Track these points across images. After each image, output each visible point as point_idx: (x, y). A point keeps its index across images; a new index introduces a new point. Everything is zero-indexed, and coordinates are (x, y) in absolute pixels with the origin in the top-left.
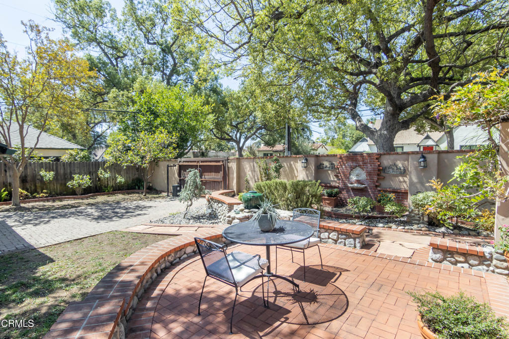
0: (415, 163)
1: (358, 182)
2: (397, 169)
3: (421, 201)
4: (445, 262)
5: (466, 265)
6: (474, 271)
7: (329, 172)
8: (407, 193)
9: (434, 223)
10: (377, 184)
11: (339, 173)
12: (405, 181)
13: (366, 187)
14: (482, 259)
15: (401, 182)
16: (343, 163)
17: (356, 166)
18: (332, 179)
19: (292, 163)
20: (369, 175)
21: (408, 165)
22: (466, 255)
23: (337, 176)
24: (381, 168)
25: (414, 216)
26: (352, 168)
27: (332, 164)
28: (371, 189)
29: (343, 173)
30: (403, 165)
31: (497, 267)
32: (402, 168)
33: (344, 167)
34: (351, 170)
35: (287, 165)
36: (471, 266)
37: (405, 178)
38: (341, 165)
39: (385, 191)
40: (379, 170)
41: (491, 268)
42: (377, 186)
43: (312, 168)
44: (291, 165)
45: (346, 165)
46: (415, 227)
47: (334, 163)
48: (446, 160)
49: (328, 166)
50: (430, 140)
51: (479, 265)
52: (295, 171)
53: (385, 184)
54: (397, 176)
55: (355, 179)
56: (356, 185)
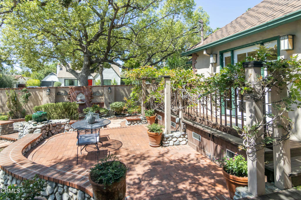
0: (107, 90)
1: (81, 100)
2: (99, 93)
3: (115, 106)
4: (132, 124)
5: (137, 124)
6: (139, 125)
7: (64, 96)
8: (104, 104)
9: (117, 114)
10: (90, 101)
11: (70, 96)
12: (102, 99)
13: (85, 103)
14: (140, 121)
15: (100, 99)
16: (73, 91)
17: (80, 93)
18: (66, 100)
19: (37, 92)
20: (87, 97)
21: (104, 91)
22: (136, 120)
23: (69, 98)
24: (92, 93)
25: (110, 113)
26: (78, 94)
27: (66, 92)
28: (87, 103)
29: (73, 96)
30: (101, 91)
31: (144, 122)
32: (101, 93)
33: (73, 93)
34: (77, 95)
35: (33, 93)
36: (138, 123)
37: (102, 97)
38: (72, 92)
39: (95, 104)
40: (91, 94)
41: (142, 123)
42: (90, 102)
43: (54, 95)
44: (36, 93)
45: (75, 92)
46: (112, 117)
47: (67, 91)
48: (117, 89)
49: (63, 93)
50: (91, 76)
51: (140, 123)
52: (40, 97)
53: (94, 101)
54: (99, 96)
55: (79, 99)
56: (80, 102)
